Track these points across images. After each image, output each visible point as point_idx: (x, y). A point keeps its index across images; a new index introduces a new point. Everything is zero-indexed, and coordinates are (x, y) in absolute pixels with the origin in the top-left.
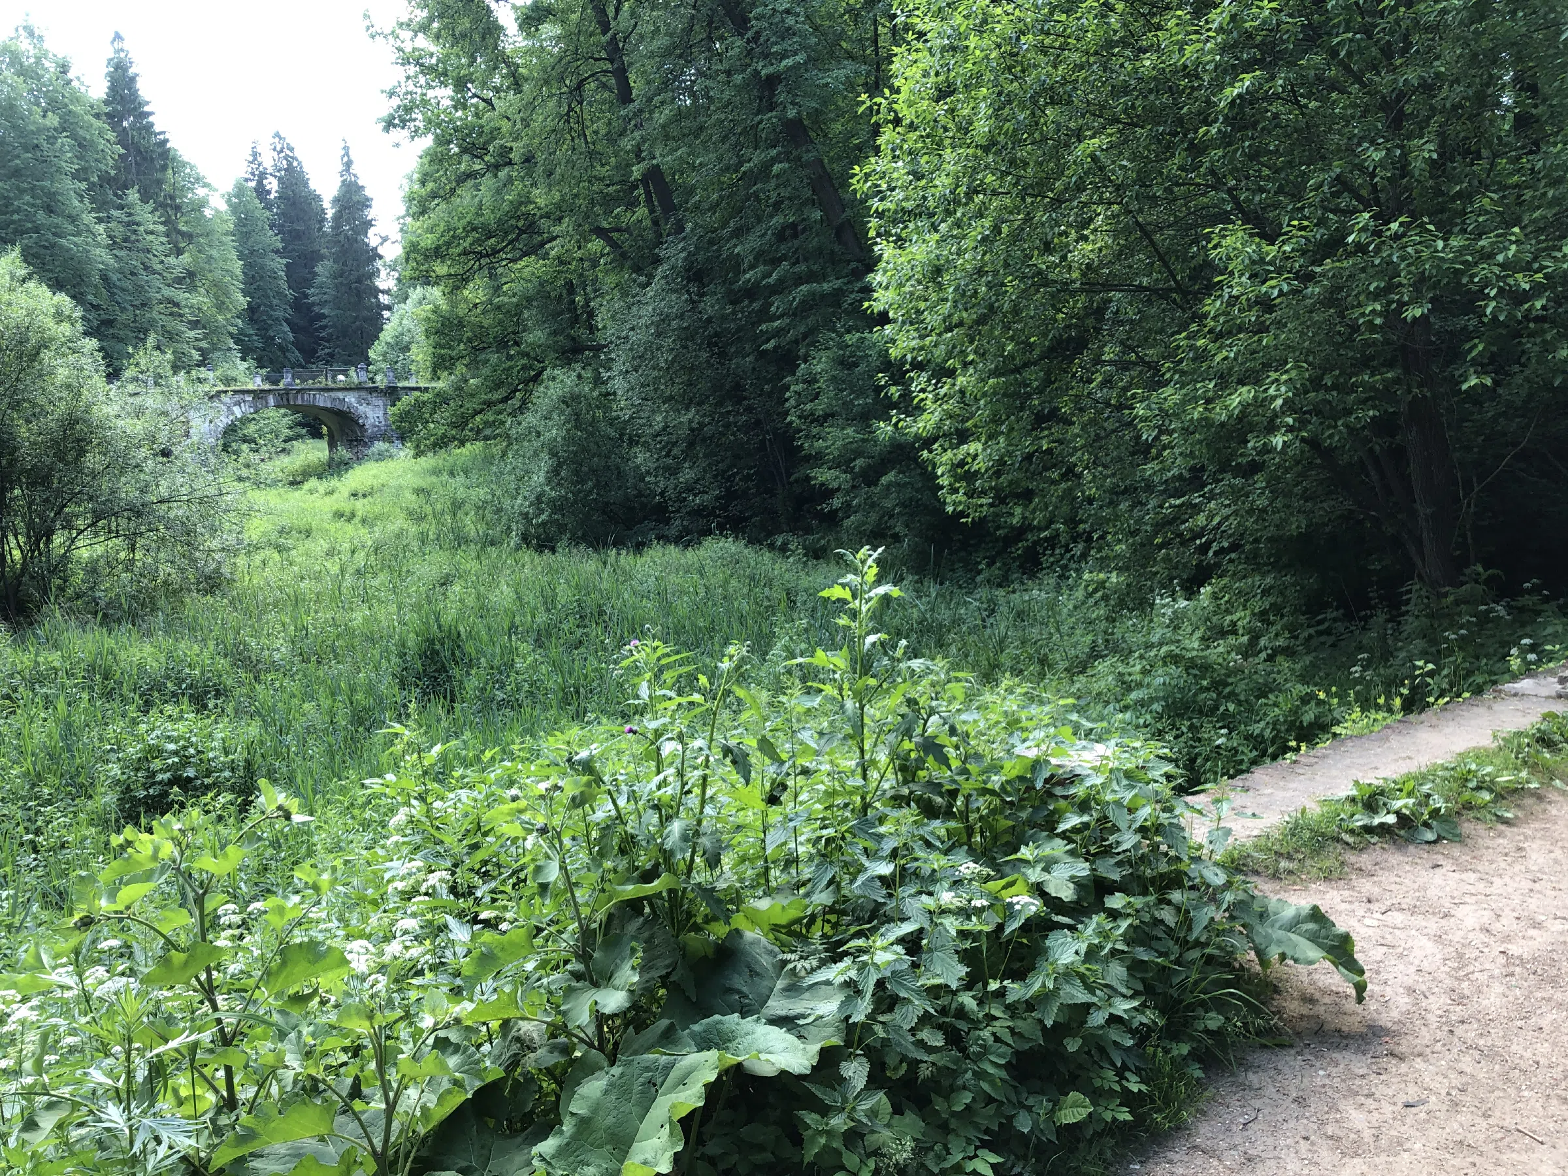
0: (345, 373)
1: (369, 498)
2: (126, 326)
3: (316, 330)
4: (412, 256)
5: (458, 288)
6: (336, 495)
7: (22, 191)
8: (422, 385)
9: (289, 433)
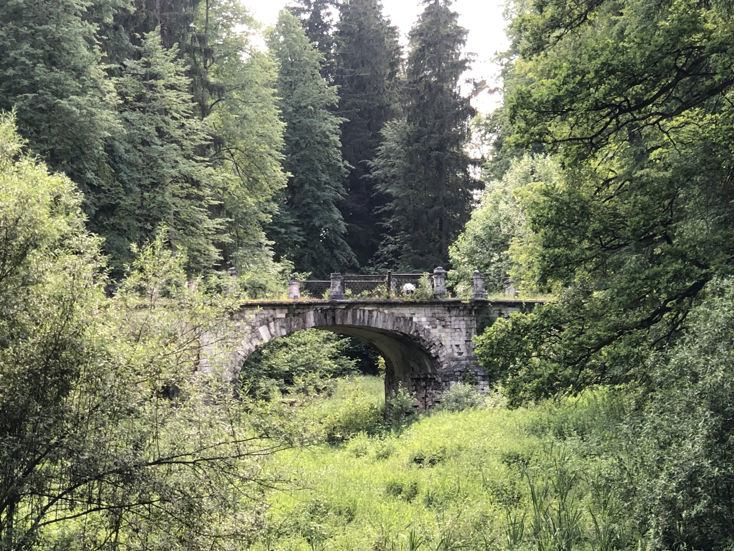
0: (415, 280)
1: (438, 467)
2: (131, 213)
3: (379, 216)
4: (521, 112)
5: (583, 157)
6: (392, 460)
7: (20, 38)
8: (524, 299)
9: (333, 365)
